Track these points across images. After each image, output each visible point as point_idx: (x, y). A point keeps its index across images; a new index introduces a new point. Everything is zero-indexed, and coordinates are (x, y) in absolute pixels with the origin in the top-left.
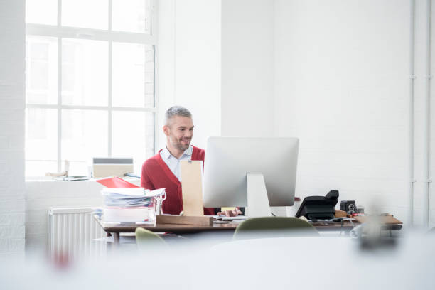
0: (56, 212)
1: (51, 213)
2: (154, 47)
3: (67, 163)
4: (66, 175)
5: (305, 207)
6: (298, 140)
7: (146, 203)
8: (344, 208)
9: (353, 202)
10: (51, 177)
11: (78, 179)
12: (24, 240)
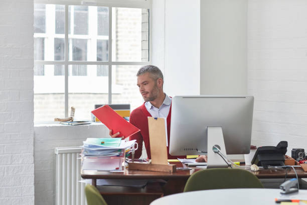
0: (62, 152)
1: (57, 153)
2: (149, 10)
3: (73, 109)
4: (71, 119)
5: (258, 155)
6: (253, 98)
7: (117, 154)
8: (295, 155)
9: (303, 150)
10: (59, 122)
11: (81, 123)
12: (33, 175)
